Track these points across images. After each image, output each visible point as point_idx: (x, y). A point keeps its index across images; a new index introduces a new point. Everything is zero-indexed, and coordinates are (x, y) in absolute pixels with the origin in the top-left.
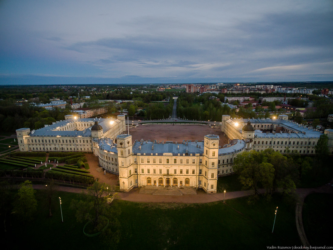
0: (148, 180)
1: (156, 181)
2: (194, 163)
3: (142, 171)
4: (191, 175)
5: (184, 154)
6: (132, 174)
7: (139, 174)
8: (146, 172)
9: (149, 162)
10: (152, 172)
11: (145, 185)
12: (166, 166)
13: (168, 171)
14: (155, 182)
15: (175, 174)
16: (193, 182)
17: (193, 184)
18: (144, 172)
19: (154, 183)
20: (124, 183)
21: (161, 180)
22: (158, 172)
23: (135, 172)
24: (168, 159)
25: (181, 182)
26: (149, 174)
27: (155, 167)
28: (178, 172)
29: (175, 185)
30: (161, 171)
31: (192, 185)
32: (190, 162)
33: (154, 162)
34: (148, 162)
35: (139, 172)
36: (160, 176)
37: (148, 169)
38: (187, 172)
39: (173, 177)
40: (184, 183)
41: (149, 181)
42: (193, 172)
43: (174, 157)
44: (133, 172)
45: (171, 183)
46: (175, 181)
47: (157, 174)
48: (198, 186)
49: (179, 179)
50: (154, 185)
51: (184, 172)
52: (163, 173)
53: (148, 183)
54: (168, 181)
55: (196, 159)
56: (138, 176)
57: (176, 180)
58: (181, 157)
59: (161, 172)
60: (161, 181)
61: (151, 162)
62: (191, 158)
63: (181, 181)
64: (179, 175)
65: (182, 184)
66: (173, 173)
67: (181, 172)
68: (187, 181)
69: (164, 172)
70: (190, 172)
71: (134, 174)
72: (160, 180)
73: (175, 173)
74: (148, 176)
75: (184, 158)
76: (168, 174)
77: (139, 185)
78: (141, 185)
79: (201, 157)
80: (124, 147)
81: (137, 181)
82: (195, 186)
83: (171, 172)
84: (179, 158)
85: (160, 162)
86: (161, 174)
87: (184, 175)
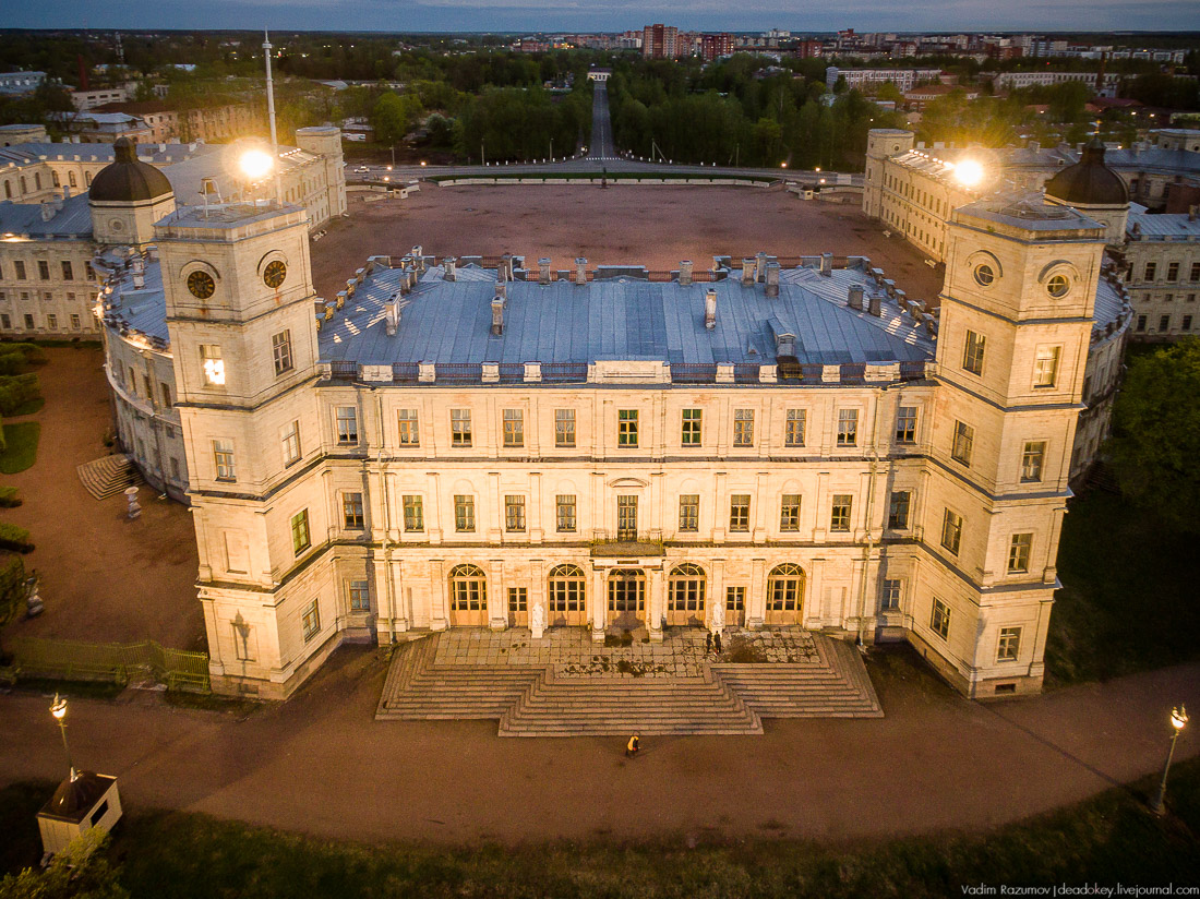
0: (463, 585)
1: (523, 590)
2: (852, 438)
3: (408, 513)
4: (820, 538)
5: (768, 372)
6: (318, 539)
7: (378, 537)
8: (439, 519)
9: (468, 436)
10: (490, 520)
11: (436, 627)
12: (614, 472)
13: (628, 508)
14: (518, 600)
15: (688, 537)
16: (836, 594)
17: (835, 609)
18: (426, 523)
19: (513, 608)
20: (241, 627)
21: (573, 585)
22: (541, 520)
23: (349, 520)
24: (634, 414)
25: (735, 599)
26: (463, 536)
27: (515, 479)
28: (714, 520)
29: (681, 617)
30: (566, 510)
31: (827, 616)
32: (820, 434)
33: (513, 438)
34: (457, 437)
35: (385, 519)
36: (565, 556)
37: (459, 500)
38: (791, 514)
39: (675, 557)
40: (756, 608)
41: (467, 591)
42: (840, 515)
43: (685, 398)
44: (326, 522)
45: (656, 607)
46: (687, 592)
47: (536, 538)
48: (872, 627)
49: (718, 574)
50: (512, 625)
51: (766, 519)
52: (584, 531)
53: (463, 607)
54: (626, 593)
55: (871, 407)
56: (370, 558)
57: (697, 578)
58: (745, 398)
59: (566, 526)
60: (566, 594)
61: (487, 439)
62: (823, 406)
63: (730, 590)
64: (719, 538)
65: (740, 607)
66: (670, 525)
67: (740, 514)
68: (785, 592)
69: (597, 518)
70: (815, 518)
71: (335, 535)
72: (557, 579)
73: (689, 521)
74: (458, 557)
75: (771, 404)
76: (627, 536)
77: (381, 628)
78: (400, 627)
79: (911, 395)
80: (226, 315)
81: (362, 595)
82: (852, 627)
83: (659, 517)
84: (720, 406)
85: (565, 438)
86: (570, 537)
87: (760, 538)
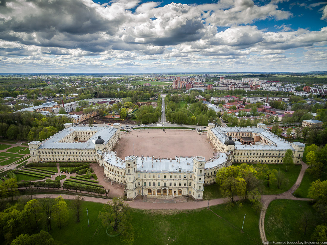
0: (149, 191)
1: (155, 191)
3: (144, 184)
4: (183, 187)
6: (136, 186)
7: (142, 186)
8: (147, 184)
10: (152, 185)
11: (147, 195)
12: (164, 180)
13: (165, 184)
17: (185, 193)
19: (154, 193)
20: (130, 194)
22: (157, 185)
24: (165, 175)
26: (150, 186)
27: (154, 181)
28: (173, 185)
30: (159, 183)
32: (183, 177)
33: (154, 177)
34: (149, 177)
38: (180, 184)
39: (169, 188)
42: (185, 185)
43: (170, 174)
45: (167, 193)
46: (170, 192)
48: (188, 195)
49: (173, 190)
50: (154, 195)
51: (178, 185)
52: (161, 186)
53: (149, 193)
54: (165, 192)
55: (187, 175)
56: (141, 188)
57: (171, 190)
58: (175, 174)
59: (159, 185)
60: (159, 192)
61: (152, 177)
62: (183, 174)
63: (175, 191)
65: (176, 193)
66: (169, 185)
67: (175, 184)
68: (180, 192)
69: (162, 184)
70: (182, 185)
71: (138, 186)
72: (158, 190)
73: (171, 185)
74: (149, 188)
75: (178, 174)
76: (165, 186)
78: (143, 195)
79: (191, 174)
80: (131, 167)
81: (140, 192)
82: (186, 195)
83: (167, 184)
84: (173, 174)
85: (159, 177)
86: (159, 186)
87: (177, 187)
